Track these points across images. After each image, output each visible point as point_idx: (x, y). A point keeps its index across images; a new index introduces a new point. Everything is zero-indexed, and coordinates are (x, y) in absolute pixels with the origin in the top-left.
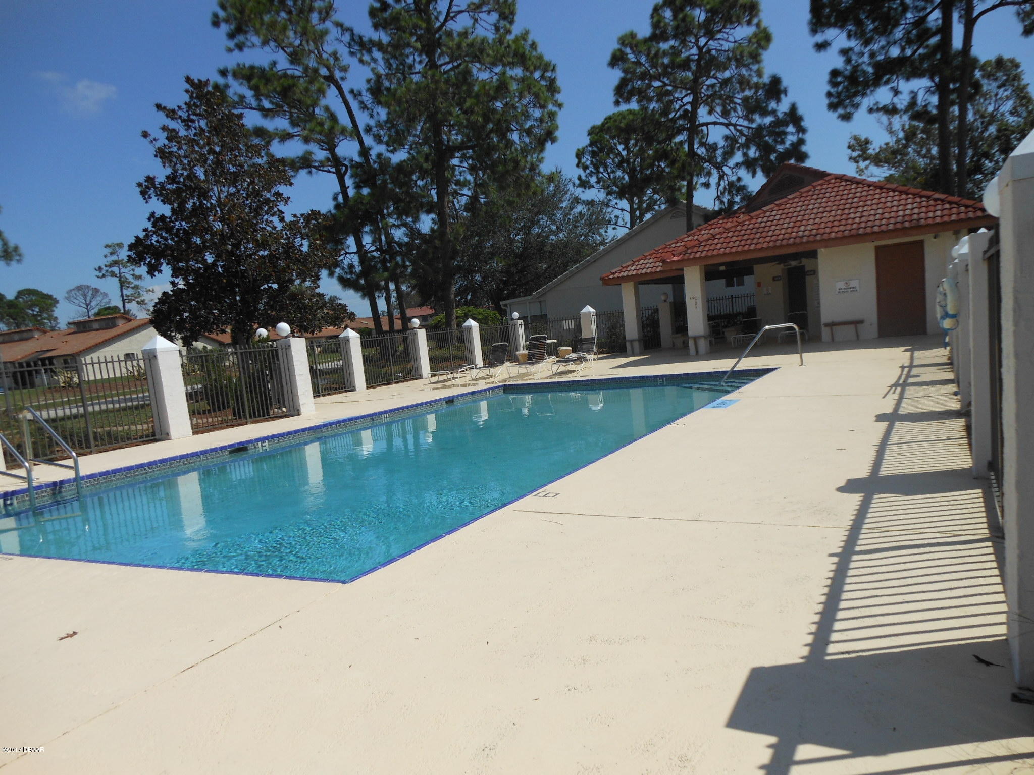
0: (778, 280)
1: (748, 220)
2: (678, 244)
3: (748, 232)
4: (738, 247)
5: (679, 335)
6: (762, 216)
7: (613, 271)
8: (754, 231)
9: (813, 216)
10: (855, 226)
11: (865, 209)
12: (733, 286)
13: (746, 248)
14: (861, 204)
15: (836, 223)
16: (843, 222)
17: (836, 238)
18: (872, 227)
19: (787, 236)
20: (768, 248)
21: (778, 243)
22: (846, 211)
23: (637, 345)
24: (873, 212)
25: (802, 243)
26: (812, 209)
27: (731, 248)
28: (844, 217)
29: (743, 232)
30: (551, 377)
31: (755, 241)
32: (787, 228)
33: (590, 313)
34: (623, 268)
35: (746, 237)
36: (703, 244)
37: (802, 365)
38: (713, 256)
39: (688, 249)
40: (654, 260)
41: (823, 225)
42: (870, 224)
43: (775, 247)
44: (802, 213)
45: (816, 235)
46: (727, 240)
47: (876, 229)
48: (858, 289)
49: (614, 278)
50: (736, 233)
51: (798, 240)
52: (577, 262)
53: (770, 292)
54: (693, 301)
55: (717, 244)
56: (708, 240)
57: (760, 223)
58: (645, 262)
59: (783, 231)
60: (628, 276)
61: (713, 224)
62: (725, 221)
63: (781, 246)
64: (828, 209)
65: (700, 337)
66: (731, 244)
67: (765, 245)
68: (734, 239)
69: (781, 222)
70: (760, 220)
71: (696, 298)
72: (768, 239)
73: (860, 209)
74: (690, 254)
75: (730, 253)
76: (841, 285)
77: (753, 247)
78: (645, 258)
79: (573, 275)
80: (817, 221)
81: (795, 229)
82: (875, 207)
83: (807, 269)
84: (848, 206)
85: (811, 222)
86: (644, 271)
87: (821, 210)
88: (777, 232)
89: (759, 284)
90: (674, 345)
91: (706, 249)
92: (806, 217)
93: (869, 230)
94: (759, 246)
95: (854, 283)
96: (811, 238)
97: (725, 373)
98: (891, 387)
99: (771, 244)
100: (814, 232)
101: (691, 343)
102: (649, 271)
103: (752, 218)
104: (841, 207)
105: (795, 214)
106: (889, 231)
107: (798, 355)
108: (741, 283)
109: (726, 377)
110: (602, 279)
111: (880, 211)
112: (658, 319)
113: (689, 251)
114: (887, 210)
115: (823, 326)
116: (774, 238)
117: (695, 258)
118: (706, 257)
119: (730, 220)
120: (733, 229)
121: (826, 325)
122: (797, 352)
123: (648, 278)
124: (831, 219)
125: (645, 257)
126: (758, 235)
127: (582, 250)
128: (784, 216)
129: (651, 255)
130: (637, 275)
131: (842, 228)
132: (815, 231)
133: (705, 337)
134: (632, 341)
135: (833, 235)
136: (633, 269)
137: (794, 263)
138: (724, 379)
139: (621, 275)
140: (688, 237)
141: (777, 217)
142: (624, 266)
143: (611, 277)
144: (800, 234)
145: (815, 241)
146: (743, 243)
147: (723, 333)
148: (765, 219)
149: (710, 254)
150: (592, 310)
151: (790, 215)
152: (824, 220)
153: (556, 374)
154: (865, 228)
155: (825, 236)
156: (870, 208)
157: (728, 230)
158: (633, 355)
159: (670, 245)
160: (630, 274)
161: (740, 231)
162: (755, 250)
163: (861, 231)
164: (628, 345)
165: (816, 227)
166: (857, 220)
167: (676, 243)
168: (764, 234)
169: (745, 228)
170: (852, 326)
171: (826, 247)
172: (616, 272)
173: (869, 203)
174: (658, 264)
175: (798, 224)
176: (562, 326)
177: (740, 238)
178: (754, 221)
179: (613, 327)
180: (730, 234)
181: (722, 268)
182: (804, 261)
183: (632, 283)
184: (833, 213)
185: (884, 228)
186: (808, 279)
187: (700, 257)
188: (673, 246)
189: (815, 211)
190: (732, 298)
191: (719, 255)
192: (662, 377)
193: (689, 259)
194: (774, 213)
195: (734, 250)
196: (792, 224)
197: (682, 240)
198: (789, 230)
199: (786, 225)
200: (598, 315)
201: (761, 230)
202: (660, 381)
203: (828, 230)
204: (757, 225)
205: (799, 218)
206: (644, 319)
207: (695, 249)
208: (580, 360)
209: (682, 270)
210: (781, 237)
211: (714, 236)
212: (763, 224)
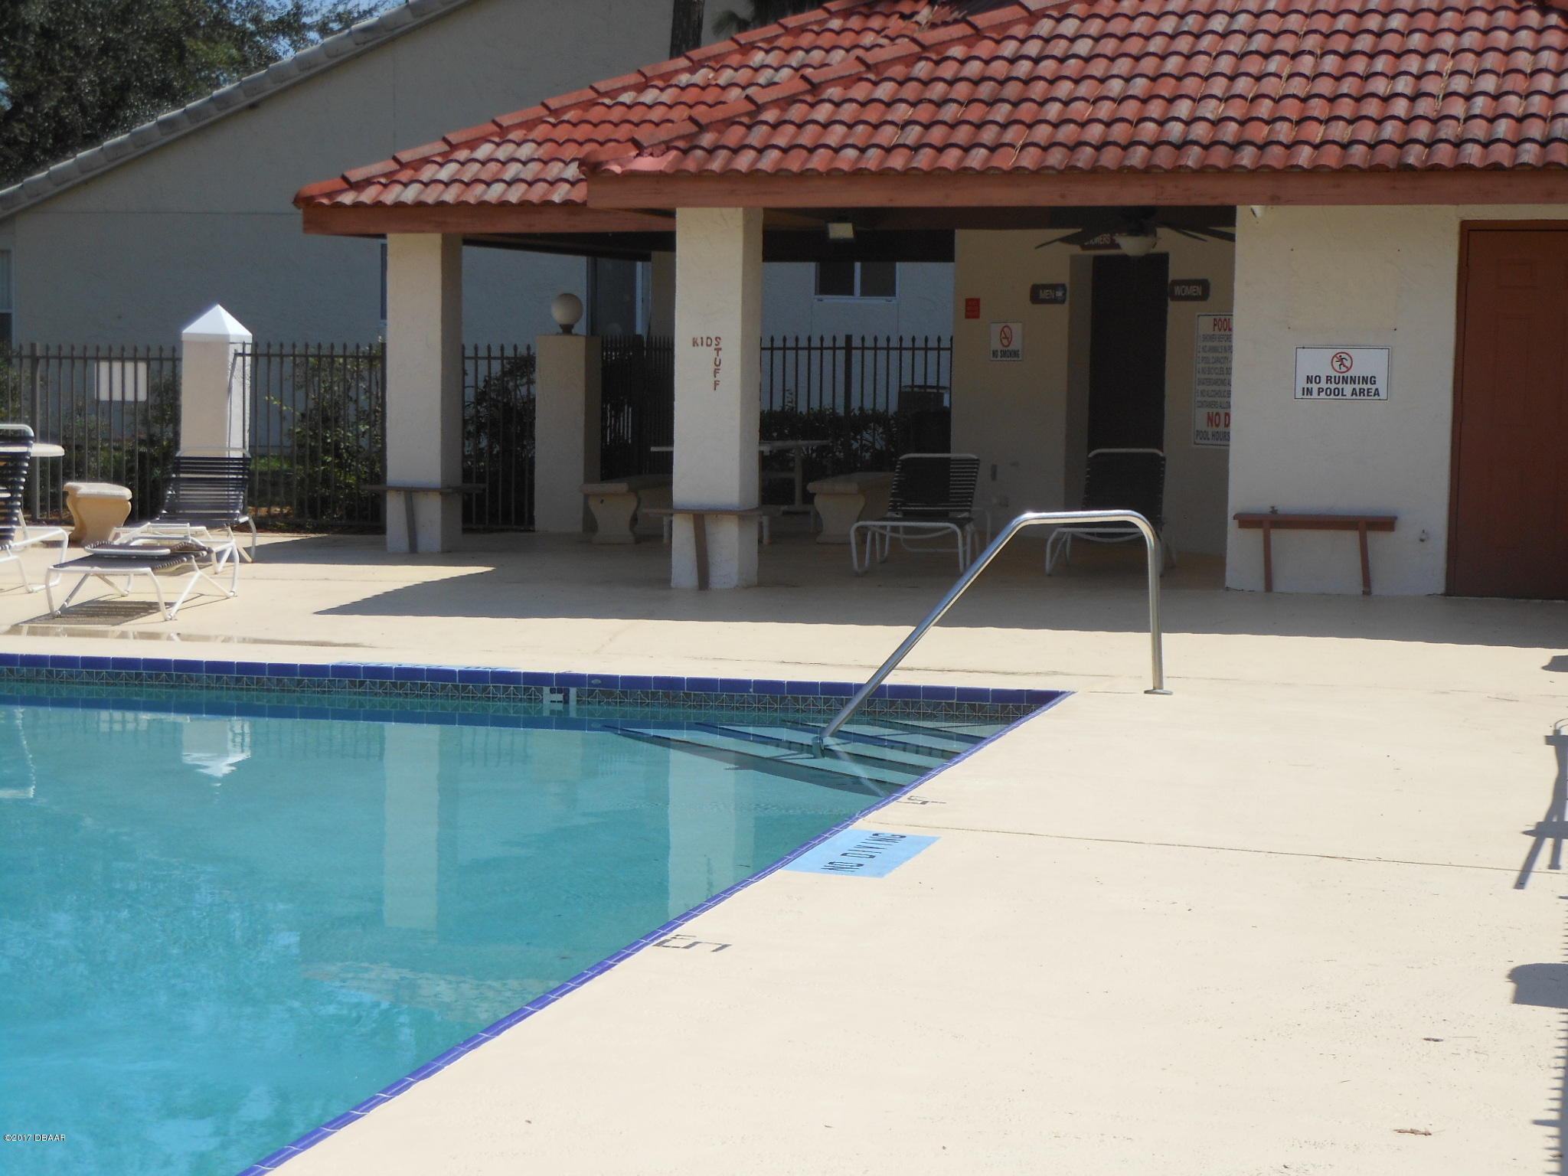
0: (1054, 301)
1: (960, 40)
2: (649, 97)
3: (962, 90)
4: (916, 149)
5: (621, 487)
6: (1019, 30)
7: (356, 175)
8: (985, 90)
9: (1225, 64)
10: (1390, 130)
11: (1432, 64)
12: (850, 291)
13: (950, 159)
14: (1417, 40)
15: (1317, 108)
16: (1345, 108)
17: (1315, 171)
18: (1458, 144)
19: (1119, 132)
20: (1040, 173)
21: (1084, 157)
22: (1359, 65)
23: (432, 512)
24: (1460, 84)
25: (1178, 171)
26: (1224, 36)
27: (888, 150)
28: (1348, 86)
29: (939, 89)
30: (42, 624)
31: (988, 135)
32: (1121, 100)
33: (223, 341)
34: (403, 166)
35: (949, 112)
36: (770, 116)
37: (1157, 689)
38: (805, 175)
39: (702, 128)
40: (541, 152)
41: (1265, 108)
42: (1448, 130)
43: (1070, 172)
44: (1184, 44)
45: (1236, 147)
46: (872, 114)
47: (1473, 154)
48: (1381, 384)
49: (357, 205)
50: (910, 91)
51: (1164, 157)
52: (165, 93)
53: (1016, 344)
54: (708, 354)
55: (825, 126)
56: (792, 100)
57: (1012, 61)
58: (502, 153)
59: (1105, 110)
60: (420, 205)
61: (802, 29)
62: (855, 22)
63: (1095, 172)
64: (1286, 43)
65: (720, 513)
66: (887, 134)
67: (1029, 159)
68: (901, 112)
69: (1098, 68)
70: (1009, 48)
71: (716, 344)
72: (1042, 133)
73: (1413, 64)
74: (711, 151)
75: (884, 174)
76: (1318, 363)
77: (977, 158)
78: (502, 134)
79: (145, 153)
80: (1242, 85)
81: (1155, 109)
82: (1468, 62)
83: (1174, 274)
84: (1364, 43)
85: (1218, 86)
86: (495, 193)
87: (1260, 42)
88: (1079, 110)
89: (972, 308)
90: (590, 524)
91: (781, 141)
92: (1201, 64)
93: (1443, 154)
94: (1005, 160)
95: (1367, 362)
96: (1219, 157)
97: (838, 692)
98: (1539, 833)
99: (1056, 157)
100: (1230, 131)
101: (682, 534)
102: (514, 195)
103: (979, 34)
104: (1340, 43)
105: (1157, 45)
106: (1521, 170)
107: (1146, 638)
108: (884, 287)
109: (845, 713)
110: (304, 202)
111: (1489, 83)
112: (531, 401)
113: (707, 139)
114: (1516, 82)
115: (1232, 525)
116: (1067, 133)
117: (729, 175)
118: (779, 175)
119: (876, 22)
120: (898, 71)
121: (1247, 521)
122: (1136, 624)
123: (512, 225)
124: (1298, 86)
125: (503, 131)
126: (1001, 112)
127: (189, 43)
128: (1109, 46)
129: (529, 125)
130: (461, 205)
131: (1339, 131)
132: (1233, 126)
133: (742, 515)
134: (410, 493)
135: (1304, 156)
136: (444, 174)
137: (1130, 245)
138: (840, 721)
139: (390, 197)
140: (692, 70)
141: (1083, 47)
142: (405, 156)
143: (347, 198)
144: (1175, 130)
145: (1232, 171)
146: (937, 135)
147: (809, 498)
148: (1033, 48)
149: (794, 164)
150: (236, 330)
151: (1134, 46)
152: (1270, 86)
153: (69, 613)
154: (1429, 145)
155: (1275, 156)
156: (1449, 65)
157: (875, 72)
158: (413, 554)
159: (613, 94)
160: (431, 196)
161: (926, 83)
162: (985, 174)
163: (1414, 155)
164: (394, 510)
165: (1236, 109)
166: (1400, 107)
167: (640, 88)
168: (1026, 111)
169: (948, 70)
170: (1351, 538)
171: (1274, 200)
172: (368, 182)
173: (1447, 41)
174: (555, 170)
175: (1166, 88)
176: (88, 383)
177: (924, 113)
178: (985, 48)
179: (326, 417)
180: (885, 91)
181: (842, 231)
182: (1167, 240)
183: (435, 239)
184: (1306, 64)
185: (1501, 154)
186: (1176, 312)
187: (754, 174)
188: (627, 98)
189: (1236, 44)
190: (848, 348)
191: (832, 174)
192: (564, 682)
193: (702, 175)
194: (1069, 27)
195: (897, 161)
196: (1140, 86)
197: (667, 78)
198: (1130, 109)
199: (1116, 87)
200: (261, 354)
201: (1012, 90)
202: (550, 699)
203: (1284, 132)
204: (999, 68)
205: (1173, 64)
206: (470, 395)
207: (734, 135)
208: (181, 556)
209: (670, 214)
210: (1095, 132)
211: (815, 88)
212: (1024, 68)
